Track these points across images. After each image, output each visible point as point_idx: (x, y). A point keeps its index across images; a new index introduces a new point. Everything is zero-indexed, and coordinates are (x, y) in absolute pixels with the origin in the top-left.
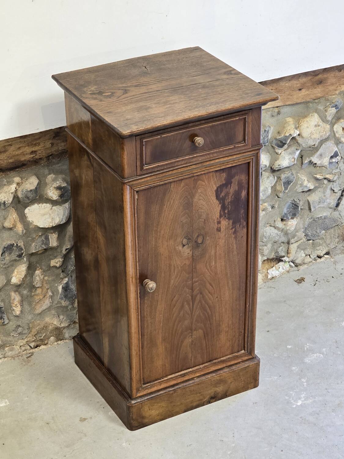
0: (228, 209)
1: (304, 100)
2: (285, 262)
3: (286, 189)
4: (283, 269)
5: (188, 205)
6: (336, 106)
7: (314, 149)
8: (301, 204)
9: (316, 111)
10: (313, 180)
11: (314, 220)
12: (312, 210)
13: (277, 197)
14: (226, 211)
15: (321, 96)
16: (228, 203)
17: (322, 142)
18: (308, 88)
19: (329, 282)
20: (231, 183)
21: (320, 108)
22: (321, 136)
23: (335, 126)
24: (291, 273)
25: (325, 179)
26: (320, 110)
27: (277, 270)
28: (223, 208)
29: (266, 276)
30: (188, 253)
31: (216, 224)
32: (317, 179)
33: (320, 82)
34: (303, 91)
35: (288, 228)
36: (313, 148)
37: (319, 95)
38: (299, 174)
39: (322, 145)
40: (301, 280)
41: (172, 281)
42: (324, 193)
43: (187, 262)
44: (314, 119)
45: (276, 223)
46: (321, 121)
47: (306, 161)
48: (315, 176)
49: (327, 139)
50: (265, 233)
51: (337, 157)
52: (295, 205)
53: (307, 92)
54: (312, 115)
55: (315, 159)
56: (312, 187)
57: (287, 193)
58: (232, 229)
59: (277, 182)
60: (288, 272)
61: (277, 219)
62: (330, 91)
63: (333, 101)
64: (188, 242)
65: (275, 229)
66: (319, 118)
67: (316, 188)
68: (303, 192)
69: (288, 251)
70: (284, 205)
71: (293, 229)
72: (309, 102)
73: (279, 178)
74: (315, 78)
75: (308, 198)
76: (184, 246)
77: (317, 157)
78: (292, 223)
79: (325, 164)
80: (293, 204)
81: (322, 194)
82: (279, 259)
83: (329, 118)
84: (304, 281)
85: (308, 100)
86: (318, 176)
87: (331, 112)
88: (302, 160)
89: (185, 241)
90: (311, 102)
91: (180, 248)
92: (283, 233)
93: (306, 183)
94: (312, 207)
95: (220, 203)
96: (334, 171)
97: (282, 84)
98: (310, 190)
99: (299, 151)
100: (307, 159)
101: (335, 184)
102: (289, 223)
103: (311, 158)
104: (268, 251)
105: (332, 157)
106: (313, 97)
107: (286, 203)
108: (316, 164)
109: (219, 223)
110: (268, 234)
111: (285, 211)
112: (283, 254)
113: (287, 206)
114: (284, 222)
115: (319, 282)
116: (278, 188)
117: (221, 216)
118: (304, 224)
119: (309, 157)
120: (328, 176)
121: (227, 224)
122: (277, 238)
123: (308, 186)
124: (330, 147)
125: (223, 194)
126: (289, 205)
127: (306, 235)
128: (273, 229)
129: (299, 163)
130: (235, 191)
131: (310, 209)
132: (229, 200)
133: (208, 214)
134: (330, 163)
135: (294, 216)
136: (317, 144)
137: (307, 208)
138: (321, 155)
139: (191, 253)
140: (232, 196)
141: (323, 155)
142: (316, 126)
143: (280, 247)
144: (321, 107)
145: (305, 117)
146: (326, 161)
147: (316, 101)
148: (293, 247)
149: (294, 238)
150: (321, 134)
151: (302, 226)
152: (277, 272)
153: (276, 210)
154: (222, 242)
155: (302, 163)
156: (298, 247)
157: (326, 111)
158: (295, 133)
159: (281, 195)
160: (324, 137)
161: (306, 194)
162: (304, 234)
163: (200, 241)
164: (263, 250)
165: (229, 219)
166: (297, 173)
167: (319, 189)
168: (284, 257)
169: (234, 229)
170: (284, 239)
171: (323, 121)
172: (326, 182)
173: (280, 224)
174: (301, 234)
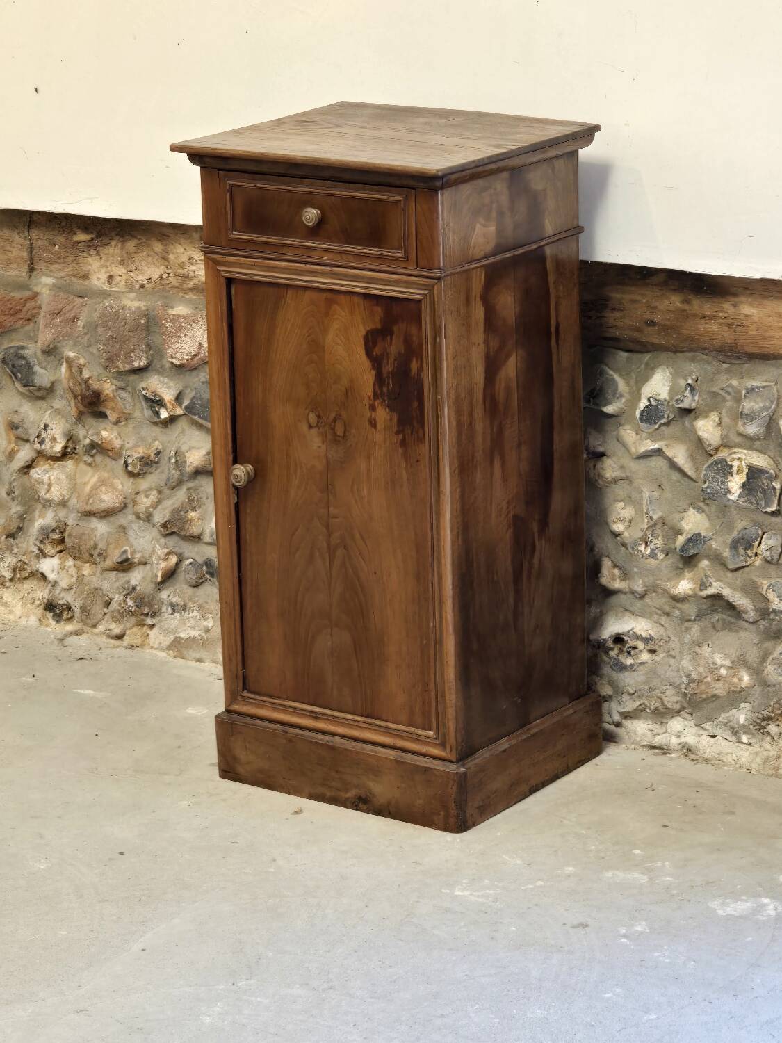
0: (388, 387)
5: (316, 347)
14: (385, 390)
16: (389, 373)
20: (392, 334)
28: (380, 380)
30: (320, 447)
31: (368, 407)
41: (292, 493)
43: (319, 465)
58: (397, 433)
64: (318, 422)
76: (310, 427)
89: (312, 417)
91: (305, 427)
95: (373, 367)
109: (373, 408)
117: (376, 396)
121: (388, 417)
125: (377, 351)
130: (399, 353)
132: (388, 368)
133: (351, 381)
139: (324, 448)
140: (394, 364)
154: (379, 453)
163: (340, 431)
165: (392, 408)
169: (401, 436)
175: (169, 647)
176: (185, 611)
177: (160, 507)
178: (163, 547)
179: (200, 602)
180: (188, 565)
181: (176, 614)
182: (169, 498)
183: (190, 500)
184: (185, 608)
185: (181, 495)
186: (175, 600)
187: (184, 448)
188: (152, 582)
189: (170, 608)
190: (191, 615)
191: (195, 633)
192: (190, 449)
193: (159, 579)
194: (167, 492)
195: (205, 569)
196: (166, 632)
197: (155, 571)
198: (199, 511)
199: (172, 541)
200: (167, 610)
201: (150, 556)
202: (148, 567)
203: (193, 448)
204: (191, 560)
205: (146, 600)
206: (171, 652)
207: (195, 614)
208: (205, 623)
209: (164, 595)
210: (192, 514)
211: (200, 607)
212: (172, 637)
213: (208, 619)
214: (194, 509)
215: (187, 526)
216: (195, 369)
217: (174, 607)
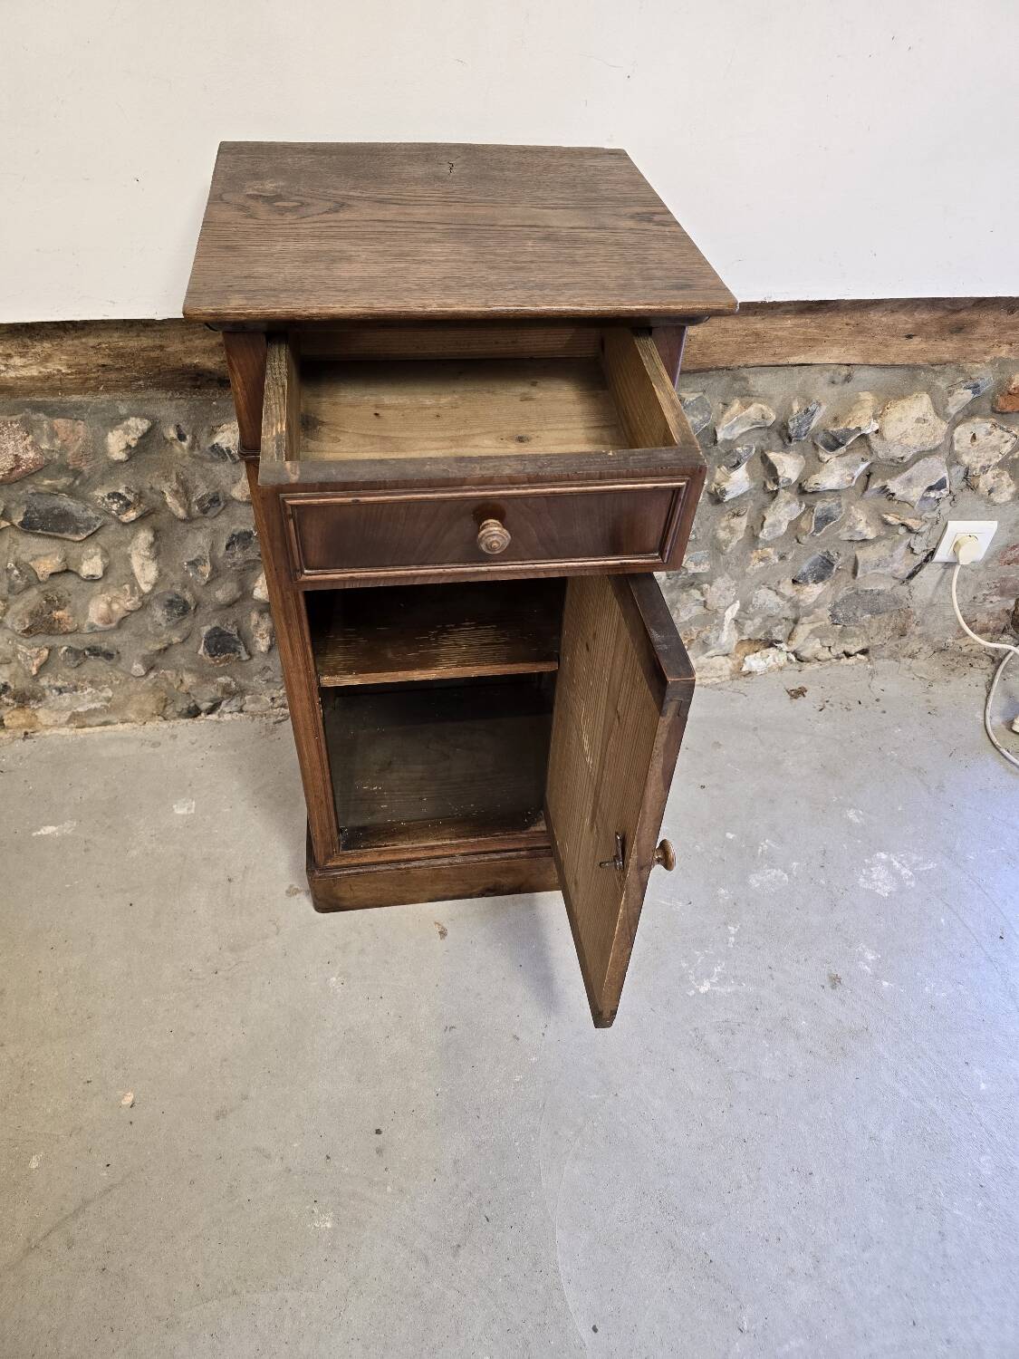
1: (911, 362)
2: (781, 650)
3: (818, 530)
4: (774, 661)
6: (976, 388)
7: (899, 466)
8: (839, 562)
9: (930, 389)
10: (878, 522)
11: (856, 593)
12: (859, 575)
13: (795, 541)
15: (951, 359)
17: (921, 455)
18: (928, 337)
19: (850, 710)
21: (939, 384)
22: (922, 444)
23: (959, 429)
24: (786, 674)
25: (903, 525)
26: (939, 389)
27: (763, 659)
29: (740, 665)
32: (886, 523)
33: (959, 329)
34: (916, 340)
35: (801, 597)
36: (898, 463)
37: (947, 357)
38: (853, 507)
39: (918, 460)
40: (799, 693)
42: (892, 550)
44: (920, 405)
45: (781, 586)
46: (932, 412)
47: (875, 486)
48: (885, 516)
49: (933, 452)
50: (754, 599)
51: (942, 491)
52: (828, 561)
53: (923, 346)
54: (917, 397)
55: (894, 486)
56: (871, 536)
57: (819, 538)
59: (804, 512)
60: (781, 669)
61: (784, 580)
62: (974, 352)
63: (973, 376)
65: (777, 594)
66: (930, 406)
67: (879, 538)
68: (851, 541)
69: (790, 634)
70: (806, 559)
71: (811, 601)
72: (920, 367)
73: (810, 508)
74: (950, 317)
75: (857, 553)
77: (901, 483)
78: (813, 591)
79: (912, 499)
80: (824, 558)
81: (887, 551)
82: (771, 644)
83: (952, 410)
84: (804, 696)
85: (921, 362)
86: (890, 519)
87: (960, 397)
88: (868, 481)
90: (924, 370)
92: (789, 604)
93: (861, 526)
94: (859, 572)
96: (927, 515)
97: (874, 316)
98: (865, 540)
99: (867, 464)
100: (880, 481)
101: (919, 538)
102: (808, 589)
103: (888, 481)
104: (752, 628)
105: (930, 488)
106: (932, 357)
107: (810, 555)
108: (893, 494)
110: (760, 601)
111: (805, 568)
112: (780, 638)
113: (811, 560)
114: (798, 587)
115: (832, 705)
116: (804, 524)
118: (834, 596)
119: (884, 480)
120: (909, 522)
122: (775, 611)
123: (865, 532)
124: (936, 469)
126: (816, 560)
127: (833, 616)
128: (772, 593)
129: (860, 487)
131: (855, 573)
134: (924, 499)
135: (820, 578)
136: (909, 457)
137: (850, 569)
138: (910, 480)
141: (915, 482)
142: (918, 420)
143: (778, 625)
144: (942, 384)
145: (903, 397)
146: (915, 493)
147: (936, 368)
148: (803, 630)
149: (808, 616)
150: (924, 439)
151: (829, 599)
152: (762, 663)
153: (788, 564)
155: (866, 488)
156: (812, 631)
157: (950, 393)
158: (870, 427)
159: (804, 539)
160: (929, 447)
161: (855, 546)
162: (829, 613)
164: (743, 625)
166: (850, 504)
167: (885, 542)
168: (780, 642)
170: (790, 614)
171: (937, 414)
172: (902, 530)
173: (788, 589)
174: (824, 613)
175: (68, 722)
176: (76, 691)
177: (9, 613)
178: (29, 648)
179: (90, 678)
180: (64, 653)
181: (64, 694)
182: (16, 602)
183: (49, 602)
184: (75, 689)
185: (33, 597)
186: (59, 684)
187: (25, 558)
188: (26, 676)
189: (54, 691)
190: (86, 693)
191: (93, 706)
192: (34, 558)
193: (34, 672)
194: (11, 597)
195: (87, 653)
196: (60, 710)
197: (27, 668)
198: (67, 609)
199: (38, 640)
200: (52, 695)
201: (14, 655)
202: (15, 664)
203: (40, 555)
204: (65, 648)
205: (28, 694)
206: (72, 725)
207: (89, 690)
208: (104, 694)
209: (44, 682)
210: (58, 614)
211: (91, 682)
212: (69, 713)
213: (104, 688)
214: (58, 609)
215: (56, 626)
216: (17, 481)
217: (60, 691)
